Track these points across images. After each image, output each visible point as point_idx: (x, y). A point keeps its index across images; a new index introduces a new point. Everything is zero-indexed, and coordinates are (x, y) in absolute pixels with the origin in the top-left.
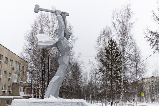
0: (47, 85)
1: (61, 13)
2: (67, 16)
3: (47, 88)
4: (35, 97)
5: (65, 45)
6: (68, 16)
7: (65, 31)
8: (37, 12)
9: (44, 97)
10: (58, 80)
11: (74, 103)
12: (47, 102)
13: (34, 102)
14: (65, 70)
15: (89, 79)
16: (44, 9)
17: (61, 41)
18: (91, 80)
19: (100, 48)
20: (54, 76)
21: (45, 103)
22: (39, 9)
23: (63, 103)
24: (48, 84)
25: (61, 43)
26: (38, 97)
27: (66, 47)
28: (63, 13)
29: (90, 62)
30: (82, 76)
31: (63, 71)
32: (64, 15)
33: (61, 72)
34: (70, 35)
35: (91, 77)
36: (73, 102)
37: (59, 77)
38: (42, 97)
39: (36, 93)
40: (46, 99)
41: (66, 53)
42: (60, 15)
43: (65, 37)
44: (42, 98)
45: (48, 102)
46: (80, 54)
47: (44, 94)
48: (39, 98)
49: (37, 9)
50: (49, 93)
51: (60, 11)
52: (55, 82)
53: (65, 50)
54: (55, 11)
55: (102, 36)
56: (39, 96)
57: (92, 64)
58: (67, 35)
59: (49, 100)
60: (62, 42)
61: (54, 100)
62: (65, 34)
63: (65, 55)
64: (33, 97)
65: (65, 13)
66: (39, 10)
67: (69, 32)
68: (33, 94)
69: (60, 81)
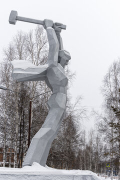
0: (27, 146)
1: (53, 24)
2: (62, 30)
3: (27, 151)
4: (7, 166)
5: (60, 76)
6: (65, 29)
7: (59, 52)
8: (14, 23)
9: (23, 164)
10: (47, 134)
11: (77, 176)
12: (27, 174)
13: (4, 174)
14: (60, 119)
15: (87, 141)
16: (24, 18)
17: (53, 68)
18: (91, 142)
19: (109, 91)
20: (40, 128)
21: (23, 175)
22: (18, 19)
23: (56, 176)
24: (29, 145)
25: (53, 72)
26: (12, 166)
27: (62, 79)
28: (56, 24)
29: (94, 112)
30: (78, 136)
31: (57, 118)
32: (58, 28)
33: (53, 121)
34: (67, 59)
35: (90, 138)
36: (76, 174)
37: (50, 129)
38: (19, 165)
39: (10, 160)
40: (25, 169)
41: (61, 88)
42: (51, 28)
43: (59, 62)
44: (19, 167)
45: (29, 174)
46: (80, 98)
47: (22, 160)
48: (14, 166)
49: (14, 19)
50: (31, 158)
51: (51, 21)
52: (41, 138)
53: (59, 84)
54: (44, 22)
55: (111, 73)
56: (15, 164)
57: (97, 115)
58: (63, 59)
59: (30, 171)
60: (55, 70)
61: (40, 171)
62: (59, 57)
63: (59, 91)
64: (4, 166)
65: (60, 24)
66: (16, 20)
67: (66, 55)
68: (4, 161)
69: (51, 137)
